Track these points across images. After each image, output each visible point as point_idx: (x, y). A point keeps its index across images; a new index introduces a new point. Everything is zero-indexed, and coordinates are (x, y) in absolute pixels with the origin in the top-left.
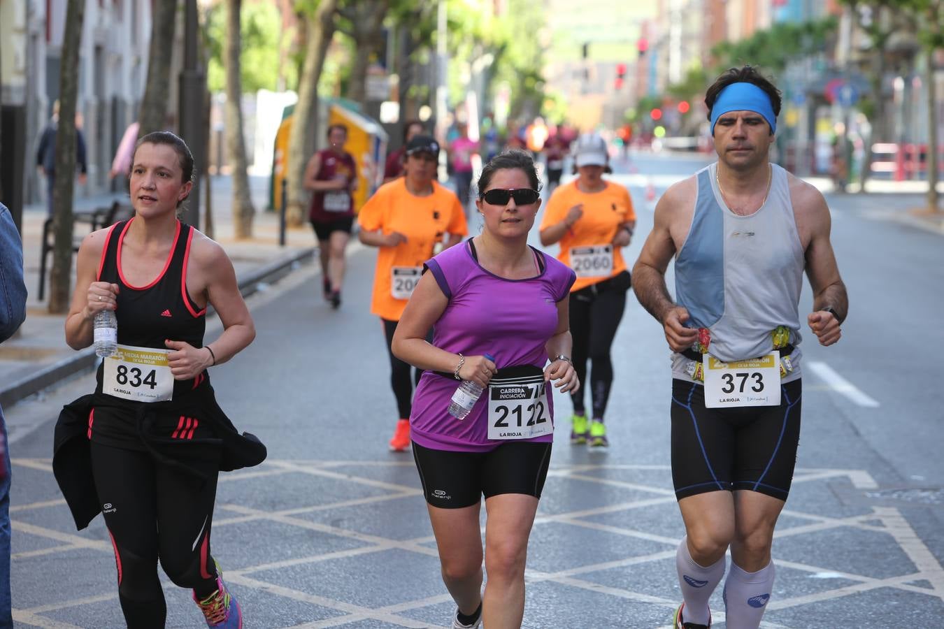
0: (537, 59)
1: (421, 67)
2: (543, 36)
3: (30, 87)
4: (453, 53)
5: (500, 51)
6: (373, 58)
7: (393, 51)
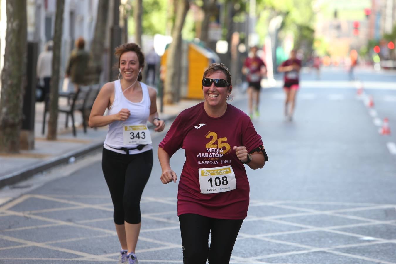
1: (240, 24)
3: (37, 32)
5: (286, 14)
6: (213, 19)
7: (224, 15)
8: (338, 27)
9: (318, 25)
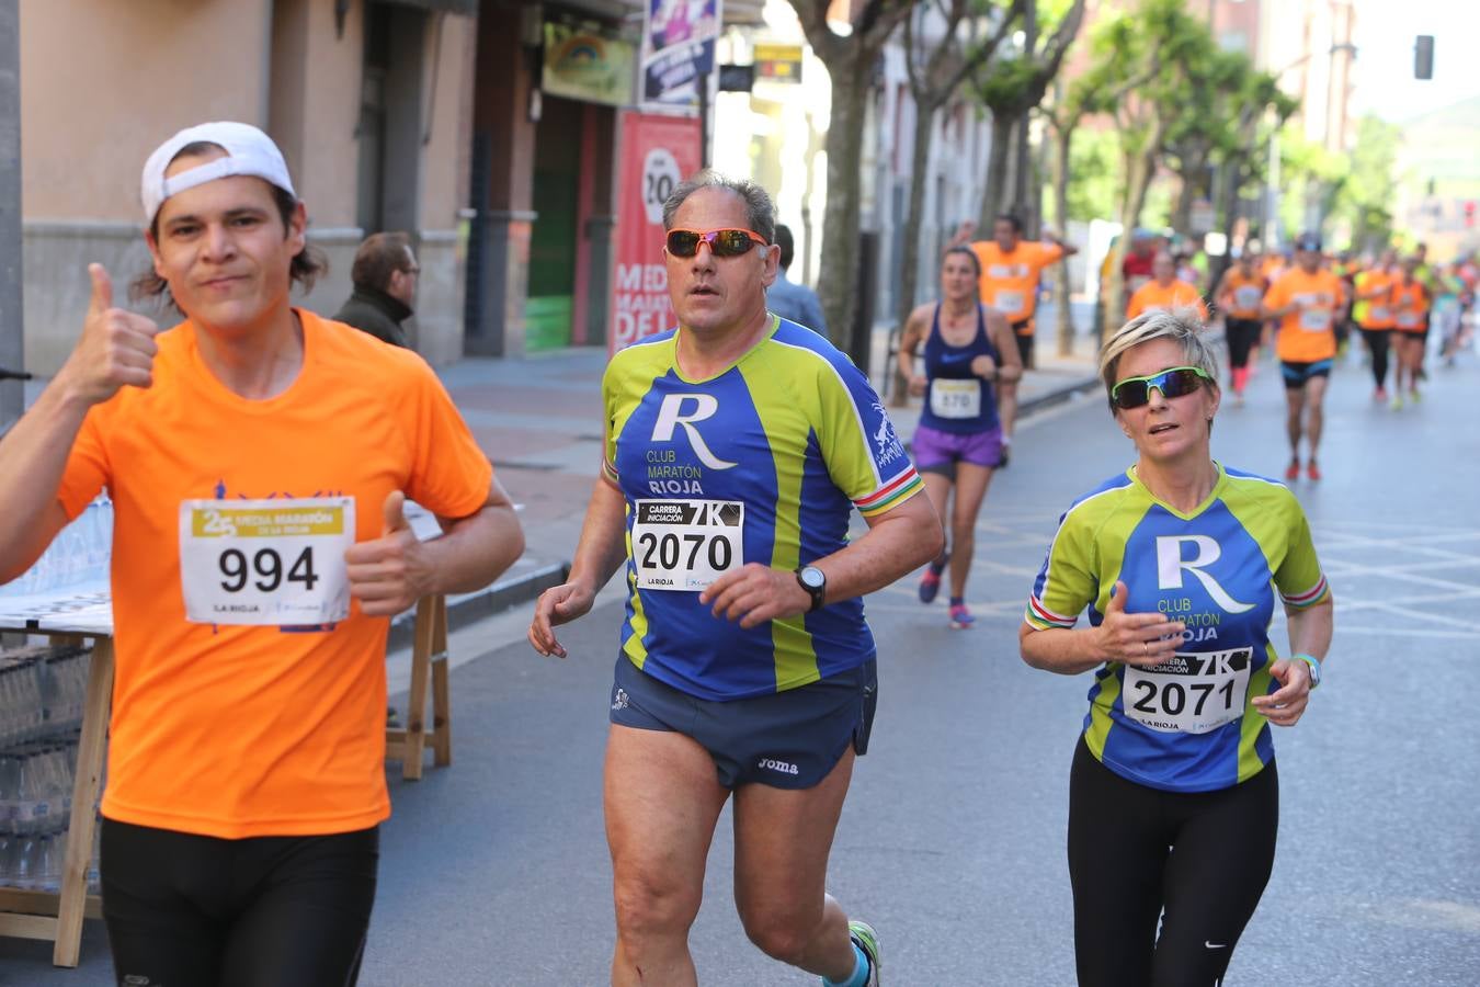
0: (1386, 194)
1: (1249, 203)
2: (1395, 171)
3: (877, 215)
4: (1285, 190)
5: (1338, 185)
6: (1199, 193)
7: (1219, 185)
8: (1436, 211)
9: (1398, 207)
